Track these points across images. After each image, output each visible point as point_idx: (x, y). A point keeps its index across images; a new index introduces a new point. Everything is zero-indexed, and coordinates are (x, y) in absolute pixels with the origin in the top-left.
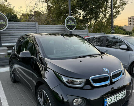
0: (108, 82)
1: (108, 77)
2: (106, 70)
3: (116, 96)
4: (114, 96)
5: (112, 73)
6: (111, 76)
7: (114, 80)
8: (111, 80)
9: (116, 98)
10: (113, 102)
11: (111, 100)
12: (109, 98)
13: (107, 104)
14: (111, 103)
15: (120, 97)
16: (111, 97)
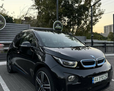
0: (95, 65)
1: (94, 61)
2: (93, 56)
3: (100, 76)
5: (97, 59)
6: (96, 61)
7: (99, 65)
8: (97, 65)
9: (100, 78)
10: (99, 81)
11: (97, 80)
12: (96, 77)
13: (94, 82)
14: (97, 81)
15: (104, 78)
16: (97, 77)
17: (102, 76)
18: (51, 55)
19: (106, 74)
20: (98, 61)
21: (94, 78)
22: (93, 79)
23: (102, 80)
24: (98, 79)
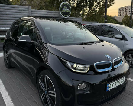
0: (110, 68)
1: (111, 63)
2: (109, 57)
3: (116, 82)
4: (115, 82)
5: (114, 60)
6: (113, 63)
7: (115, 67)
8: (113, 67)
9: (116, 84)
10: (114, 87)
11: (112, 86)
12: (111, 84)
13: (109, 89)
14: (112, 88)
15: (120, 83)
16: (113, 83)
17: (118, 81)
18: (57, 56)
19: (123, 78)
20: (114, 62)
21: (110, 84)
22: (108, 86)
23: (118, 85)
24: (114, 85)
